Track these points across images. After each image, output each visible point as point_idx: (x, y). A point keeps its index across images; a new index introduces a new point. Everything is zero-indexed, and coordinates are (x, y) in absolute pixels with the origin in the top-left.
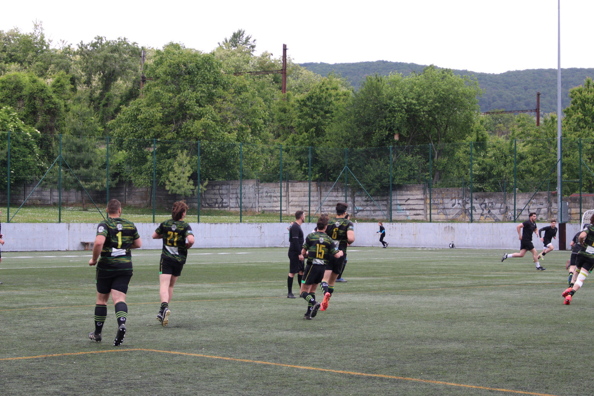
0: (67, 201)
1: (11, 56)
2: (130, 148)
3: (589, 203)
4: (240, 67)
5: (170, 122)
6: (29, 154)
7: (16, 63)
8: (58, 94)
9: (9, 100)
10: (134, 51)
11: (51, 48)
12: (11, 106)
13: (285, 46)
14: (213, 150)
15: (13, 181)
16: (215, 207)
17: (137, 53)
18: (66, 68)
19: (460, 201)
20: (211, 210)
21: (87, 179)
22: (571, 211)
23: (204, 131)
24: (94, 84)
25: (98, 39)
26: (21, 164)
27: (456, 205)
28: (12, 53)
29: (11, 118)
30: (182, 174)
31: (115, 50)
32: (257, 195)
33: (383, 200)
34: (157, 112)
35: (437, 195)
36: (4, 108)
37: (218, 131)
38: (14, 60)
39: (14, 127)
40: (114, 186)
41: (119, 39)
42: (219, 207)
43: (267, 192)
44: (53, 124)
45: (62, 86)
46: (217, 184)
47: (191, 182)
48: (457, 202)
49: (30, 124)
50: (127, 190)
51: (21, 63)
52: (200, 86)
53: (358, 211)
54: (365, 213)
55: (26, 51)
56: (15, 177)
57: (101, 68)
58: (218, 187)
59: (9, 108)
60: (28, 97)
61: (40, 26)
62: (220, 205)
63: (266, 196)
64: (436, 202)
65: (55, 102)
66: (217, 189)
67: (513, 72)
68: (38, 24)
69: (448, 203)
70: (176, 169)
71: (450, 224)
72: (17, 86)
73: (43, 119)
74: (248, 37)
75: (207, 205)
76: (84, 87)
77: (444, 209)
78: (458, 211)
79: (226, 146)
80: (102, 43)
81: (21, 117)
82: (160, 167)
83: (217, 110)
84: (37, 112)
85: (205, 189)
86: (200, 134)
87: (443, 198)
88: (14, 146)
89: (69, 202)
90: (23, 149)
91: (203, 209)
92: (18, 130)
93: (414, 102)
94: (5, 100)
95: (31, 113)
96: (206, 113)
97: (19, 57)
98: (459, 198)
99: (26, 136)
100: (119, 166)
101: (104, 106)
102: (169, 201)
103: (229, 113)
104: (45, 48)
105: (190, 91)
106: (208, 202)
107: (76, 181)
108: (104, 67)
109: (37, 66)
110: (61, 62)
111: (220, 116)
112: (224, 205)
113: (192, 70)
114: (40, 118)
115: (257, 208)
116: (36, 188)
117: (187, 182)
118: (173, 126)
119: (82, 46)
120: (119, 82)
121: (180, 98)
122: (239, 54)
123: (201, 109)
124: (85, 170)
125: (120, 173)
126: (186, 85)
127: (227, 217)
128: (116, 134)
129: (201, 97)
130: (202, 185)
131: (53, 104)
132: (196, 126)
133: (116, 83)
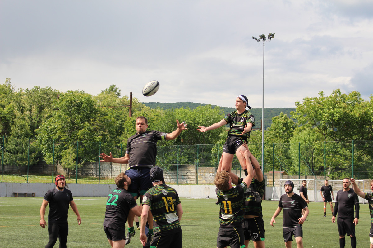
2: (45, 144)
3: (278, 176)
5: (66, 131)
10: (54, 94)
11: (13, 92)
13: (131, 93)
16: (89, 175)
17: (56, 95)
19: (214, 174)
20: (87, 177)
21: (22, 159)
22: (269, 180)
23: (84, 136)
24: (33, 111)
25: (36, 88)
27: (211, 176)
30: (70, 158)
31: (44, 93)
32: (111, 169)
33: (175, 173)
34: (59, 124)
35: (202, 171)
40: (36, 163)
41: (47, 88)
42: (91, 175)
43: (115, 168)
44: (6, 131)
45: (11, 111)
46: (91, 163)
47: (75, 162)
48: (212, 175)
50: (44, 166)
52: (82, 112)
57: (36, 103)
62: (92, 174)
63: (115, 170)
64: (201, 174)
65: (7, 119)
66: (90, 166)
69: (207, 175)
70: (67, 155)
71: (208, 186)
74: (116, 89)
75: (85, 174)
76: (28, 112)
77: (205, 178)
80: (38, 90)
83: (91, 125)
85: (82, 166)
86: (82, 137)
87: (205, 173)
89: (13, 172)
91: (83, 176)
93: (191, 122)
96: (85, 127)
98: (213, 173)
103: (97, 127)
104: (10, 92)
105: (77, 115)
106: (86, 173)
107: (16, 161)
108: (39, 102)
109: (5, 101)
111: (93, 128)
113: (79, 104)
115: (110, 176)
117: (72, 162)
119: (27, 91)
120: (46, 110)
122: (111, 97)
123: (83, 124)
124: (21, 155)
125: (41, 157)
128: (39, 136)
129: (83, 118)
130: (81, 164)
131: (7, 121)
132: (80, 132)
133: (44, 110)
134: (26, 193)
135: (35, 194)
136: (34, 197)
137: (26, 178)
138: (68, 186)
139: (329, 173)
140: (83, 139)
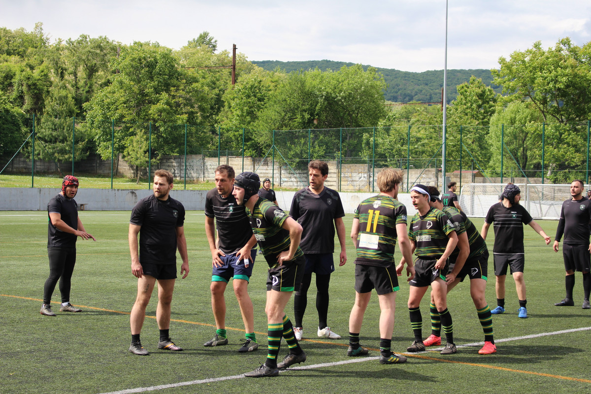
0: (48, 170)
1: (14, 51)
2: (99, 128)
3: (467, 178)
7: (17, 56)
10: (113, 48)
11: (48, 44)
13: (234, 46)
17: (115, 50)
19: (366, 175)
21: (63, 152)
23: (159, 114)
24: (79, 74)
25: (83, 38)
27: (362, 178)
30: (139, 148)
31: (97, 47)
32: (203, 167)
33: (304, 173)
34: (120, 96)
35: (347, 169)
37: (172, 115)
38: (15, 54)
40: (85, 158)
41: (101, 37)
43: (210, 165)
44: (37, 106)
45: (45, 75)
46: (172, 158)
47: (146, 155)
48: (363, 176)
49: (18, 106)
50: (98, 161)
51: (21, 56)
52: (157, 77)
53: (284, 182)
54: (289, 184)
56: (3, 149)
57: (84, 62)
60: (17, 84)
61: (40, 27)
63: (210, 169)
64: (346, 176)
65: (39, 88)
66: (171, 162)
67: (432, 72)
69: (356, 176)
70: (135, 144)
71: (356, 194)
72: (8, 74)
74: (210, 39)
76: (71, 77)
77: (353, 181)
78: (363, 183)
80: (86, 40)
81: (11, 100)
82: (123, 142)
83: (171, 97)
84: (24, 96)
85: (158, 162)
86: (156, 116)
87: (351, 172)
88: (4, 124)
89: (50, 171)
90: (10, 126)
92: (7, 111)
93: (331, 91)
95: (18, 97)
96: (162, 99)
98: (365, 173)
99: (14, 116)
103: (181, 100)
104: (43, 44)
105: (149, 81)
107: (53, 153)
108: (88, 60)
109: (35, 59)
111: (174, 102)
113: (151, 63)
114: (27, 101)
115: (203, 178)
116: (22, 159)
117: (143, 155)
119: (70, 42)
120: (100, 73)
121: (140, 86)
122: (202, 52)
123: (158, 95)
124: (61, 144)
126: (146, 76)
129: (158, 86)
130: (156, 158)
132: (153, 110)
133: (97, 74)
135: (85, 206)
136: (82, 210)
138: (135, 193)
139: (549, 173)
140: (158, 119)
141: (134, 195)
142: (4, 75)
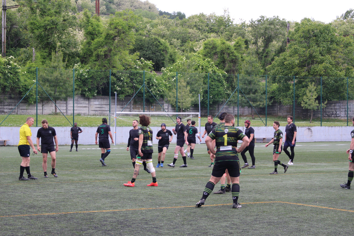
0: (243, 114)
1: (211, 29)
2: (280, 82)
4: (348, 31)
5: (304, 66)
6: (220, 86)
7: (214, 33)
8: (237, 51)
9: (209, 55)
10: (283, 24)
11: (234, 23)
12: (210, 58)
14: (330, 82)
15: (212, 102)
16: (332, 117)
17: (285, 25)
18: (243, 35)
20: (329, 119)
21: (254, 100)
23: (324, 71)
24: (259, 44)
25: (262, 18)
26: (216, 92)
28: (212, 27)
29: (210, 65)
30: (311, 97)
31: (271, 24)
36: (206, 59)
37: (333, 71)
38: (213, 32)
39: (212, 71)
40: (270, 104)
41: (274, 17)
42: (334, 117)
44: (235, 68)
45: (239, 46)
46: (333, 102)
47: (317, 102)
49: (221, 68)
50: (278, 107)
51: (217, 33)
52: (322, 44)
55: (219, 26)
56: (212, 100)
57: (263, 35)
58: (333, 105)
59: (209, 60)
60: (220, 53)
61: (227, 11)
62: (335, 116)
65: (235, 55)
66: (333, 106)
68: (226, 10)
70: (308, 94)
72: (213, 46)
73: (229, 66)
75: (327, 116)
76: (253, 46)
79: (338, 79)
80: (264, 19)
81: (216, 64)
82: (298, 92)
83: (332, 58)
84: (226, 61)
85: (325, 106)
86: (322, 73)
88: (212, 81)
90: (217, 83)
91: (324, 118)
92: (214, 72)
94: (207, 55)
95: (222, 62)
96: (326, 60)
97: (216, 29)
99: (219, 76)
100: (273, 92)
101: (265, 57)
102: (304, 113)
103: (340, 59)
104: (230, 24)
105: (316, 47)
106: (328, 114)
107: (248, 102)
108: (265, 34)
109: (226, 34)
110: (239, 32)
111: (335, 62)
112: (337, 115)
113: (317, 34)
114: (227, 65)
116: (224, 106)
117: (314, 102)
118: (306, 68)
119: (252, 21)
120: (274, 42)
121: (310, 51)
122: (347, 24)
123: (323, 57)
124: (253, 95)
125: (274, 97)
126: (314, 43)
127: (339, 123)
128: (272, 73)
129: (323, 50)
131: (235, 57)
132: (320, 68)
133: (272, 43)
134: (265, 139)
137: (264, 121)
138: (311, 130)
140: (324, 75)
141: (310, 130)
142: (211, 47)
